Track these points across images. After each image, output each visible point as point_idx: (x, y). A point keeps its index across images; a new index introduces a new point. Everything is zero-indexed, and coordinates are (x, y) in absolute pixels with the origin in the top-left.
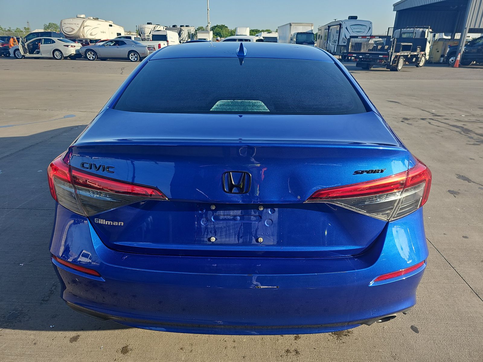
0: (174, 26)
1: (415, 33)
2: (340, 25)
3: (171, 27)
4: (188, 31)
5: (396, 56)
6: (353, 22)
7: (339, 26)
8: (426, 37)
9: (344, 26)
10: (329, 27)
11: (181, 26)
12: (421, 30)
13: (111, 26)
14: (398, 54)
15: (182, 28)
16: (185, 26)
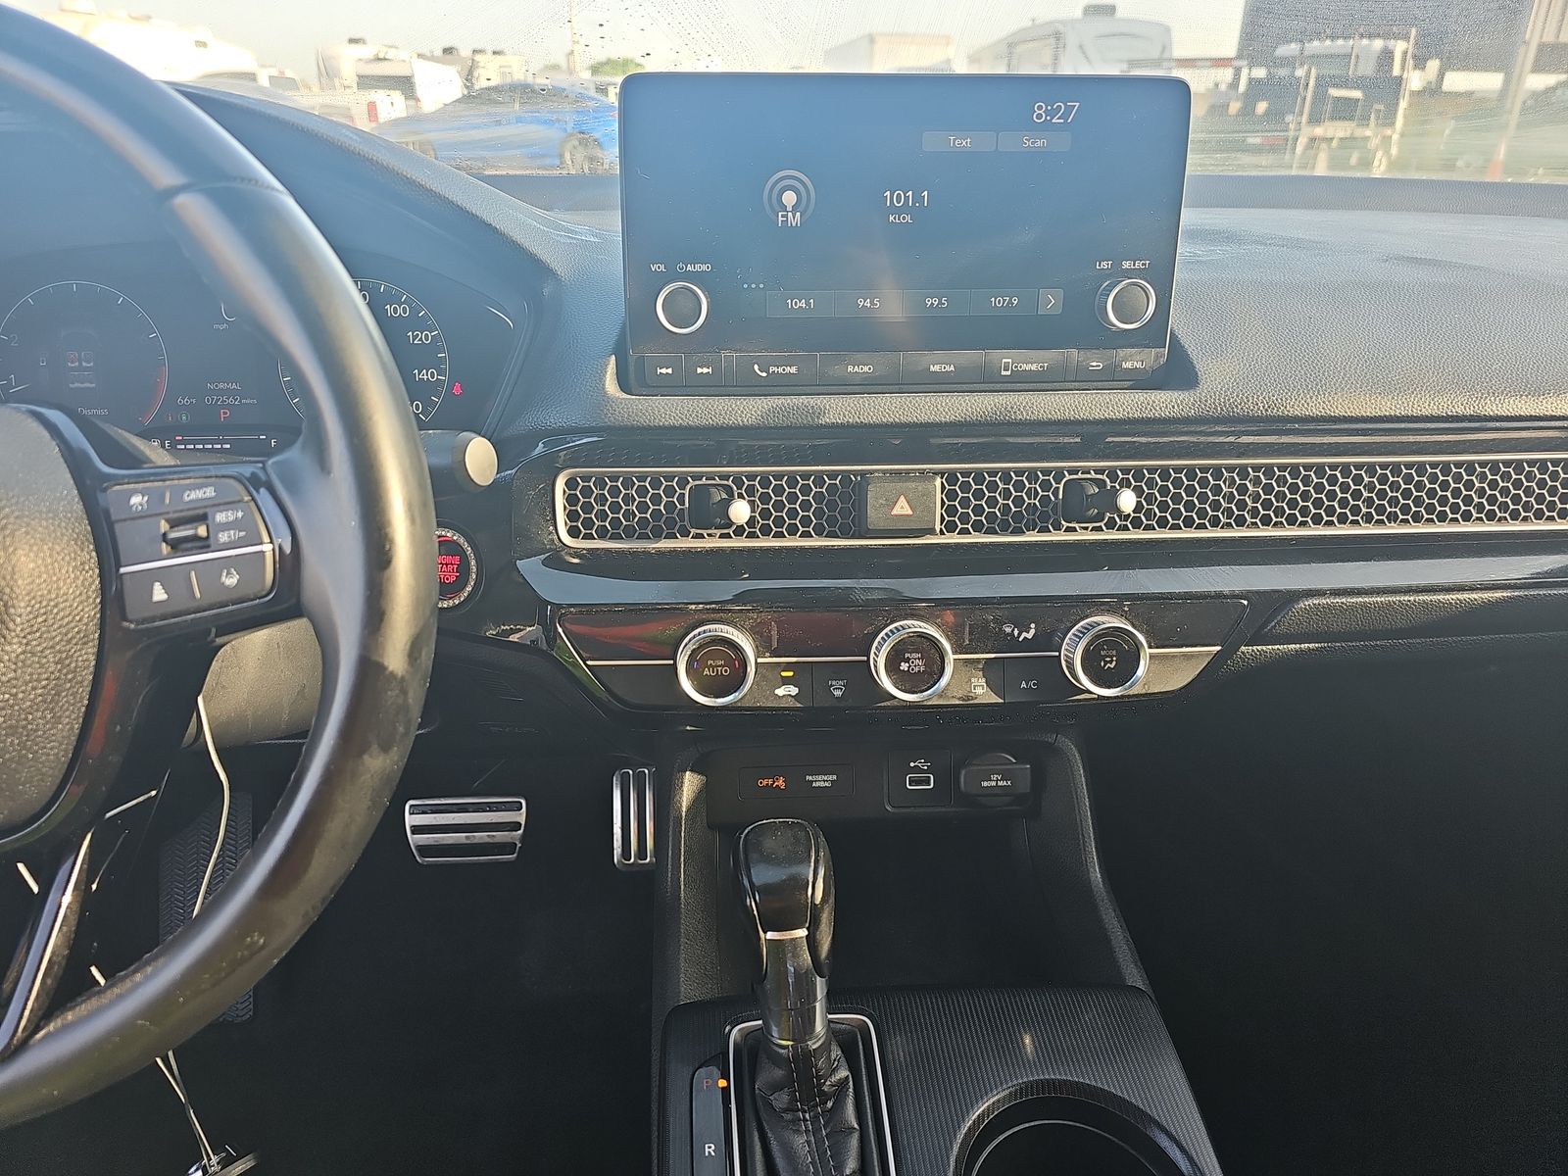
0: (448, 51)
1: (1357, 57)
2: (1058, 36)
3: (439, 52)
4: (502, 70)
5: (1313, 140)
6: (1102, 25)
7: (1052, 41)
8: (1396, 72)
9: (1072, 40)
10: (1010, 46)
11: (475, 52)
12: (1378, 44)
13: (201, 44)
14: (1319, 131)
15: (478, 57)
16: (490, 52)
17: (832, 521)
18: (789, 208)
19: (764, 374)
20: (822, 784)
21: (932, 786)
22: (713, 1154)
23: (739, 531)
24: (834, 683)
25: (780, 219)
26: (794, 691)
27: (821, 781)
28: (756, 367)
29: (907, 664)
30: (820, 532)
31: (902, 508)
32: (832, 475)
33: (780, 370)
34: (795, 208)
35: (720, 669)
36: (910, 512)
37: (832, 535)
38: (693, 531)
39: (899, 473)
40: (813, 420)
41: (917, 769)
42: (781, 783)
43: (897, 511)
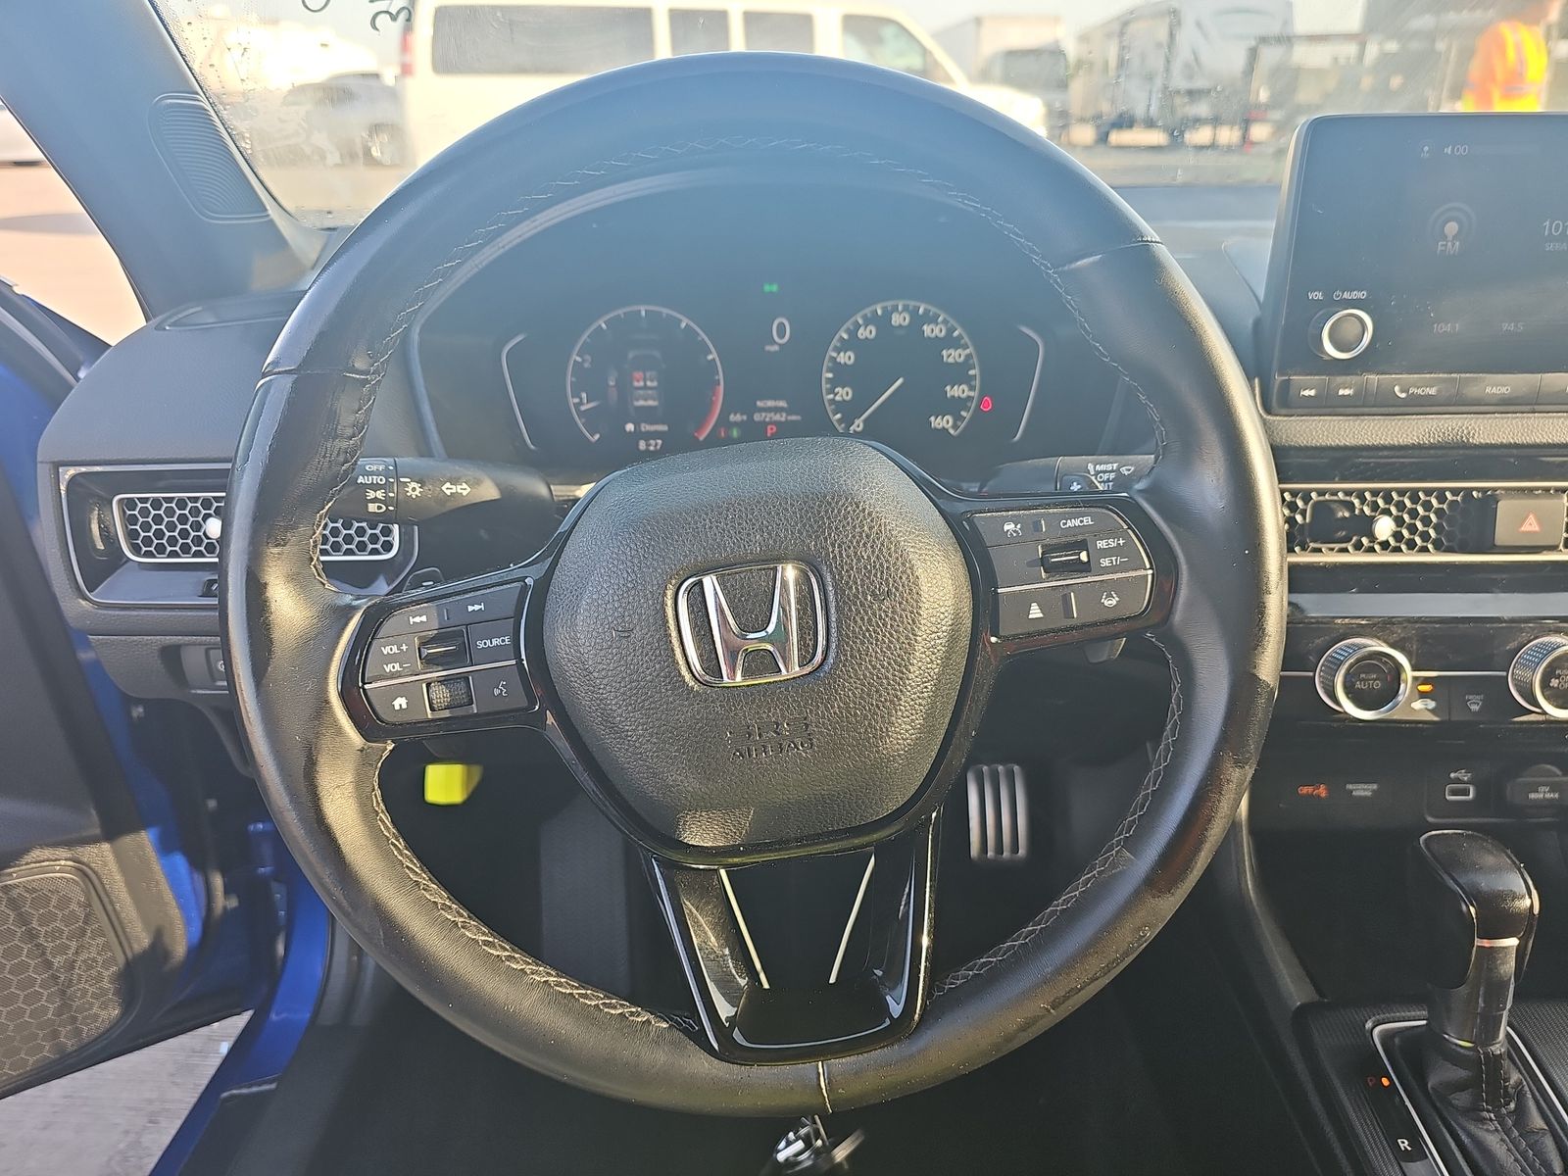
17: (1450, 536)
18: (1450, 238)
19: (1403, 395)
20: (1362, 793)
21: (1471, 796)
22: (1409, 1149)
23: (1385, 545)
24: (1471, 697)
25: (1440, 248)
26: (1432, 704)
27: (1362, 790)
28: (1397, 389)
29: (1557, 681)
30: (1439, 547)
31: (1531, 525)
32: (1455, 492)
33: (1420, 391)
34: (1455, 237)
35: (1371, 682)
36: (1537, 529)
37: (1450, 550)
38: (1312, 545)
39: (1522, 490)
40: (1468, 440)
41: (1458, 781)
42: (1322, 791)
43: (1525, 528)
